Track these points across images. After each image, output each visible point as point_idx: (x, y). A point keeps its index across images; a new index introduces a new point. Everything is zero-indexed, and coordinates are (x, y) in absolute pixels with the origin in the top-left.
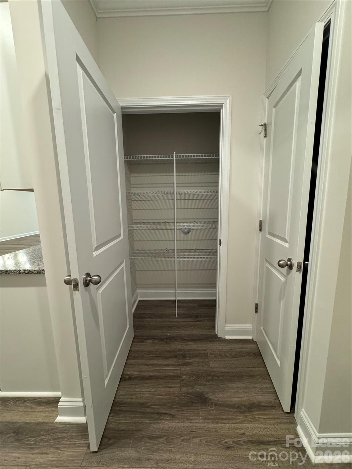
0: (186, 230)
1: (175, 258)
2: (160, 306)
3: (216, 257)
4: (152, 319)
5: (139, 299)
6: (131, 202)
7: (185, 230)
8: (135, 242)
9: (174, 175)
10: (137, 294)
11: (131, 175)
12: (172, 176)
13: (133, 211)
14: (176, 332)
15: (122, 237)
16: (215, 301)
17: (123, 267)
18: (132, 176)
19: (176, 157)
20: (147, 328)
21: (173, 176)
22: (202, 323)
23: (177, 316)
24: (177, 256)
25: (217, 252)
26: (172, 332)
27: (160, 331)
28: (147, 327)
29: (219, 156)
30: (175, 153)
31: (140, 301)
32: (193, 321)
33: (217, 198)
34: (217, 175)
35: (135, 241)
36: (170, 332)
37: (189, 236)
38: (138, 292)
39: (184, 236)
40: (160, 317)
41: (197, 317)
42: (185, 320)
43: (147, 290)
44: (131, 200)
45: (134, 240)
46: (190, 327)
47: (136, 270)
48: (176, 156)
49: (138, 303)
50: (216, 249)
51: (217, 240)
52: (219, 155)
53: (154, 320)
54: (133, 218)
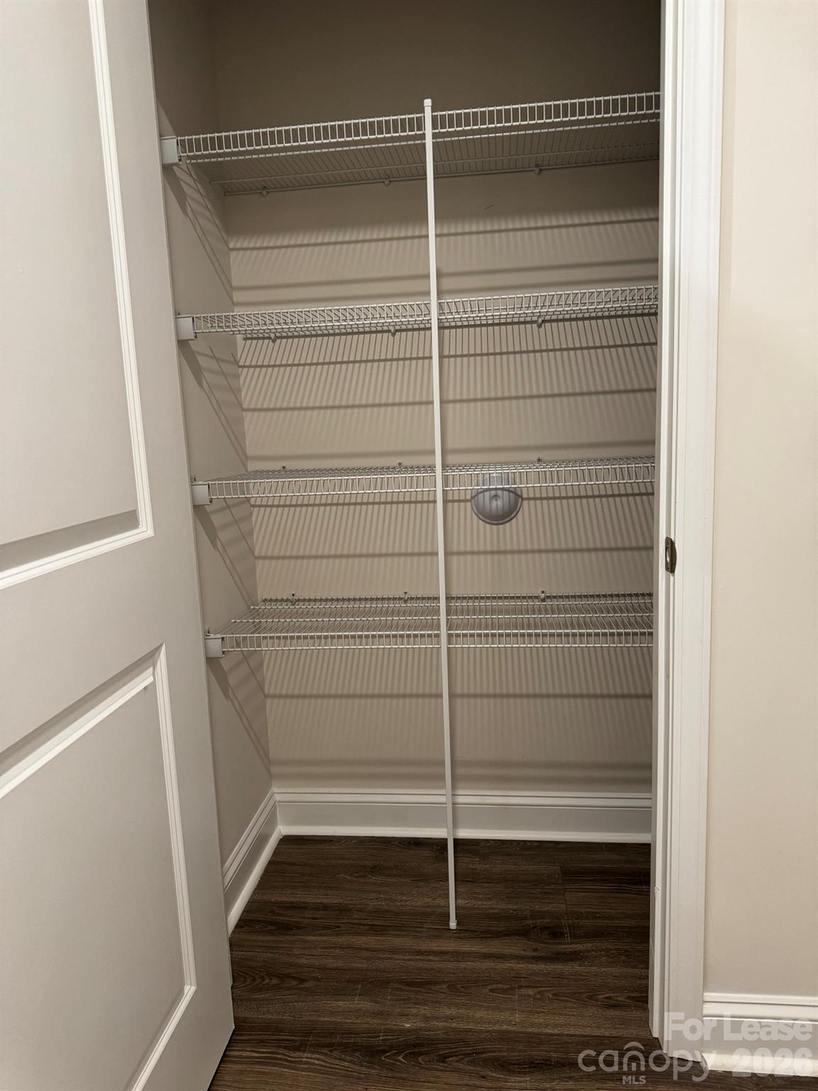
0: (498, 505)
1: (437, 636)
2: (374, 870)
3: (651, 634)
4: (334, 939)
5: (283, 829)
6: (238, 377)
7: (494, 503)
8: (260, 562)
9: (427, 236)
10: (274, 807)
11: (231, 246)
12: (420, 237)
13: (248, 416)
14: (447, 1012)
15: (145, 530)
16: (645, 851)
17: (150, 690)
18: (232, 250)
19: (434, 127)
20: (306, 985)
21: (423, 240)
22: (577, 968)
23: (453, 924)
24: (449, 628)
25: (651, 608)
26: (426, 1010)
27: (366, 1005)
28: (303, 981)
29: (658, 102)
30: (428, 102)
31: (287, 840)
32: (535, 954)
33: (653, 340)
34: (650, 220)
35: (259, 558)
36: (416, 1015)
37: (512, 533)
38: (278, 798)
39: (487, 535)
40: (374, 930)
41: (555, 933)
42: (494, 947)
43: (321, 790)
44: (237, 363)
45: (256, 553)
46: (521, 987)
47: (266, 696)
48: (434, 119)
49: (276, 853)
50: (650, 595)
51: (650, 548)
52: (658, 97)
53: (343, 940)
54: (249, 453)
